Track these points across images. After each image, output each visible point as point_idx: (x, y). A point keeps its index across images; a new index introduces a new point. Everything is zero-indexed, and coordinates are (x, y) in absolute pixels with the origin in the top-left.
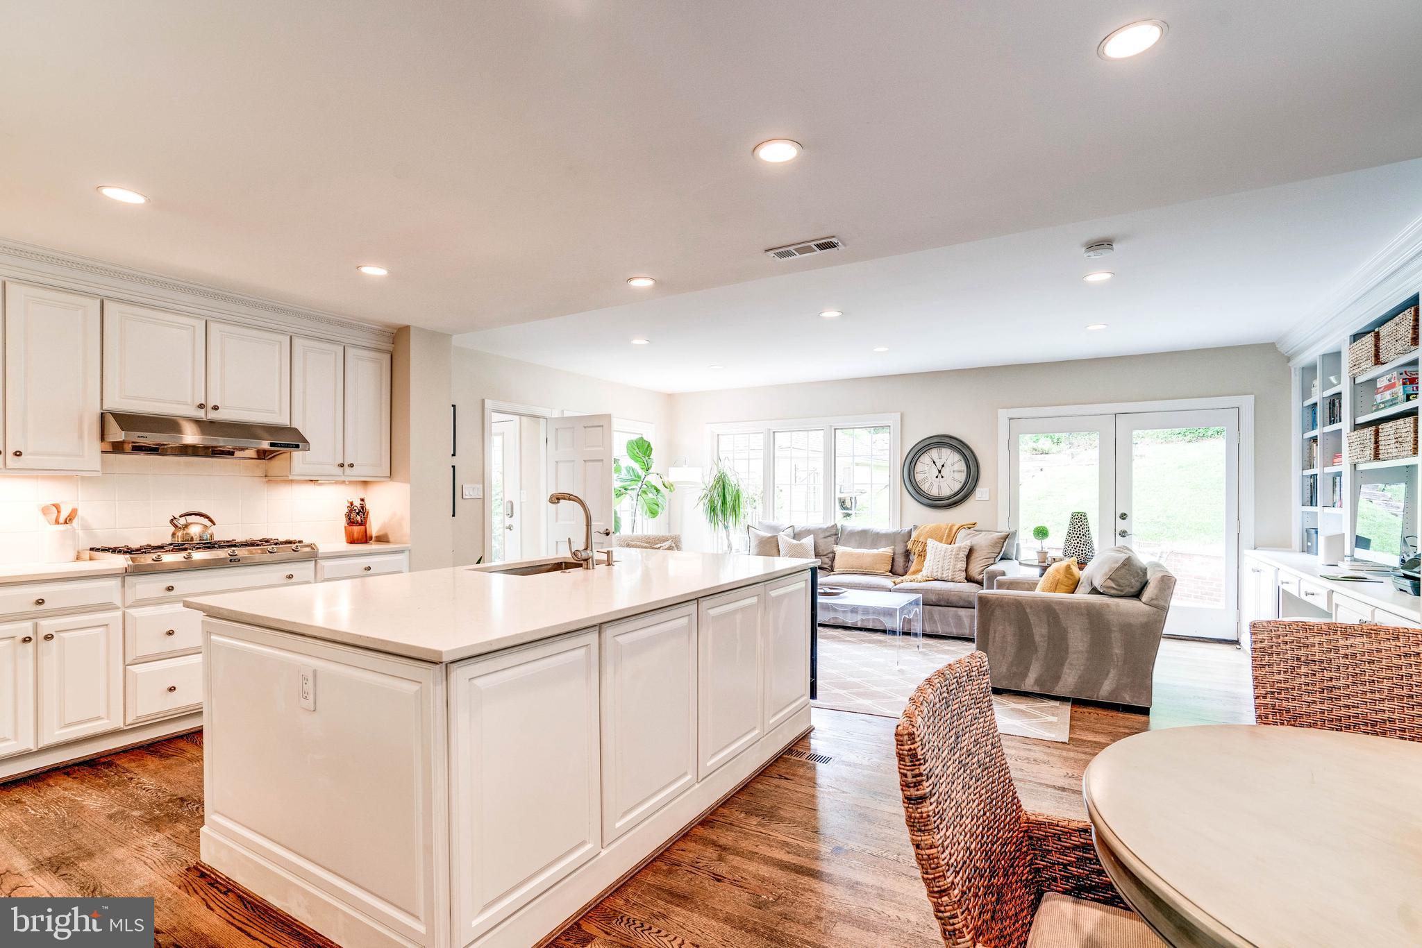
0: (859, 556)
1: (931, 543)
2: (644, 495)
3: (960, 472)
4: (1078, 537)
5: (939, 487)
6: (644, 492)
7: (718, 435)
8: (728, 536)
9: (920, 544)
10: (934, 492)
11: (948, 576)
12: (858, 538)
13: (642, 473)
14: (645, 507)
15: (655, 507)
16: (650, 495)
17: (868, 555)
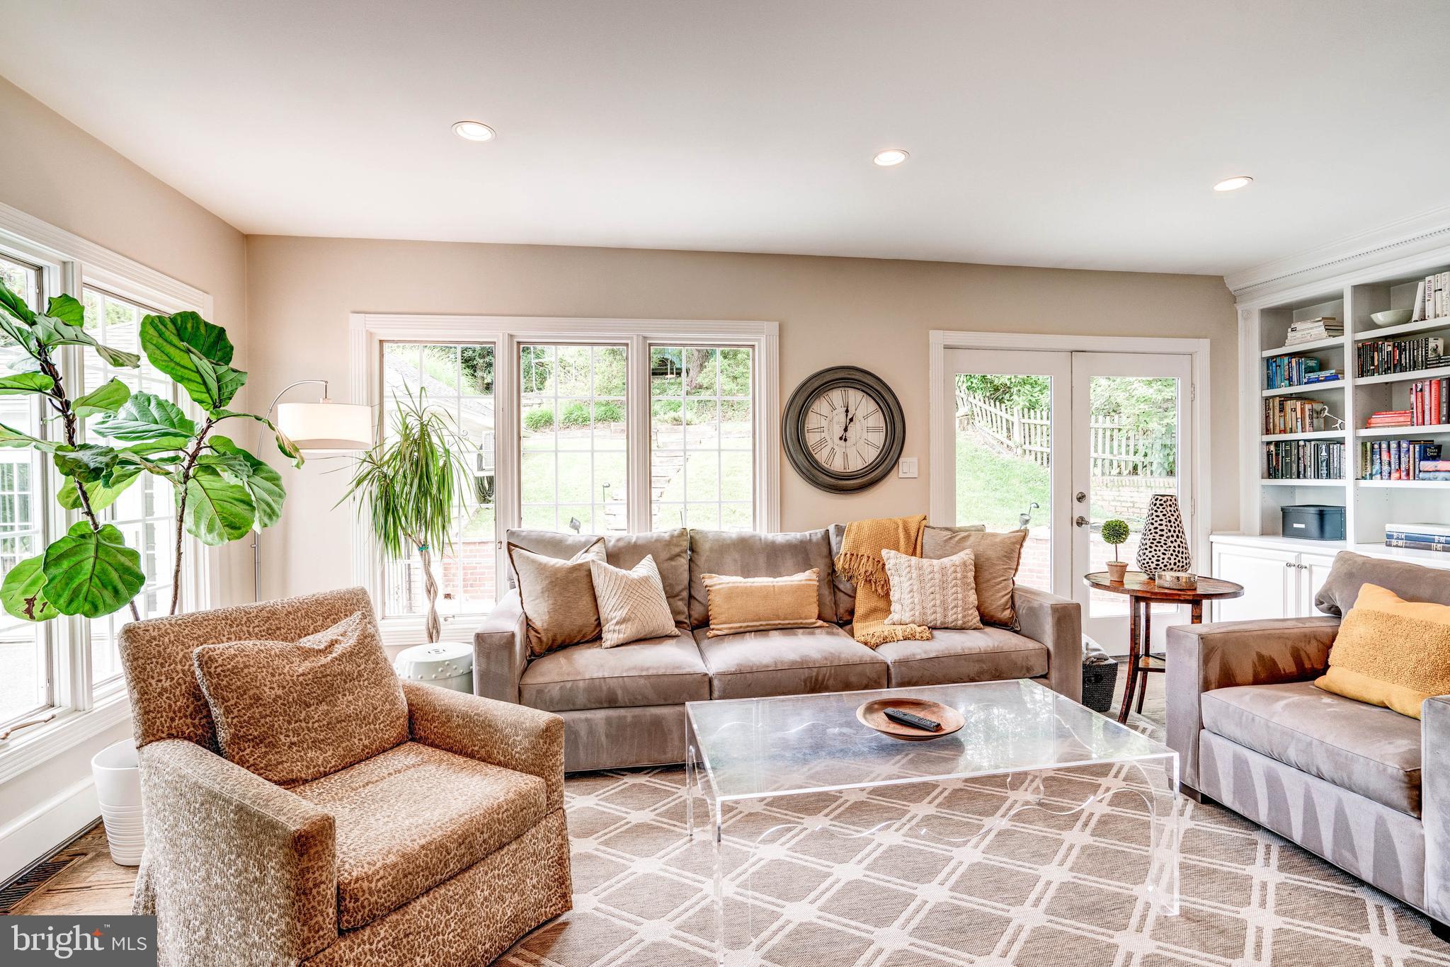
0: (766, 593)
1: (893, 559)
2: (206, 479)
3: (875, 429)
4: (1178, 537)
5: (846, 456)
6: (209, 469)
7: (381, 342)
8: (427, 565)
9: (865, 560)
10: (837, 466)
11: (956, 620)
12: (737, 556)
13: (198, 415)
14: (209, 509)
15: (241, 509)
16: (228, 477)
17: (783, 590)
